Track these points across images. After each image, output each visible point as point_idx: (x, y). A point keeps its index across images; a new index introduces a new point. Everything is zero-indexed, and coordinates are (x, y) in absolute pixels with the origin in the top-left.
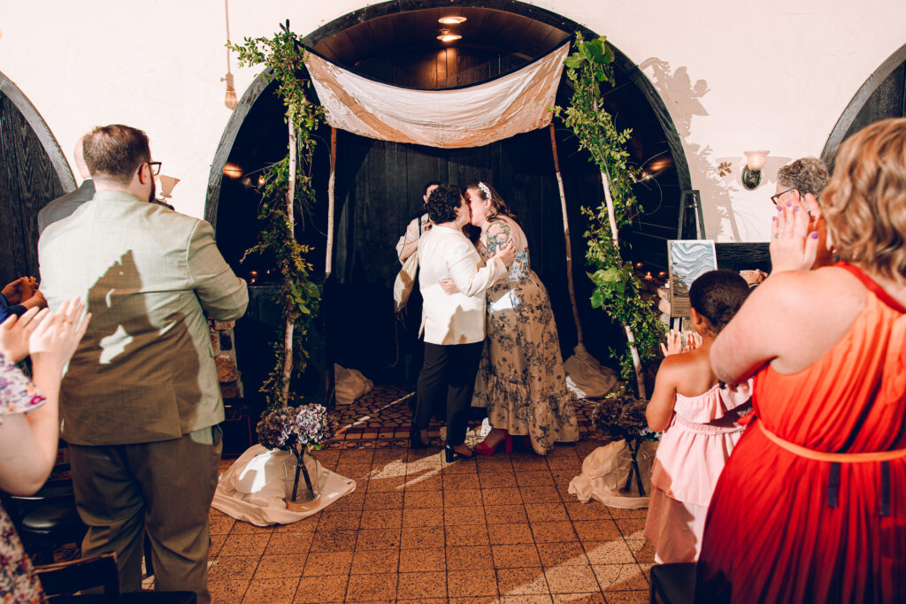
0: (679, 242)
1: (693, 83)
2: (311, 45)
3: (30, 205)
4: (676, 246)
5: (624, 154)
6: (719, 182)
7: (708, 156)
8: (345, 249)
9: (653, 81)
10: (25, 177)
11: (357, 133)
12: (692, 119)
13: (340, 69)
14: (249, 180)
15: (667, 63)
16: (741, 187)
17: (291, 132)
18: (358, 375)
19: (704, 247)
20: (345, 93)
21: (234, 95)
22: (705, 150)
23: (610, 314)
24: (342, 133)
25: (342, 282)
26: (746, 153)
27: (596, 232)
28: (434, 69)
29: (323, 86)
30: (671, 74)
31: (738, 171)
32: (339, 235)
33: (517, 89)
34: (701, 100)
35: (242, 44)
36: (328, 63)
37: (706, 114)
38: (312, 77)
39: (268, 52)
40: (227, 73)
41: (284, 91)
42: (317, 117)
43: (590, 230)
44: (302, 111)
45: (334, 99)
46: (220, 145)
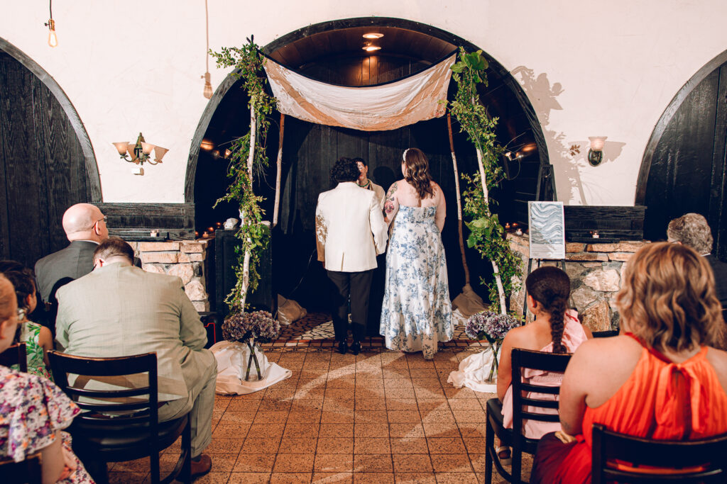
0: (537, 203)
1: (551, 86)
2: (268, 53)
3: (52, 169)
4: (535, 205)
5: (493, 135)
6: (570, 160)
7: (562, 140)
8: (288, 207)
9: (522, 83)
10: (49, 148)
11: (300, 118)
12: (551, 113)
13: (289, 71)
14: (218, 152)
15: (532, 70)
16: (587, 164)
17: (253, 115)
18: (296, 305)
19: (555, 207)
20: (292, 88)
21: (211, 88)
22: (560, 136)
23: (480, 251)
24: (289, 118)
25: (285, 233)
26: (589, 138)
27: (472, 192)
28: (360, 71)
29: (277, 83)
30: (535, 78)
31: (585, 151)
32: (284, 197)
33: (417, 87)
34: (558, 98)
35: (220, 52)
36: (280, 66)
37: (561, 108)
38: (268, 76)
39: (238, 58)
40: (205, 71)
41: (248, 85)
42: (271, 105)
43: (468, 190)
44: (261, 100)
45: (283, 93)
46: (199, 125)
